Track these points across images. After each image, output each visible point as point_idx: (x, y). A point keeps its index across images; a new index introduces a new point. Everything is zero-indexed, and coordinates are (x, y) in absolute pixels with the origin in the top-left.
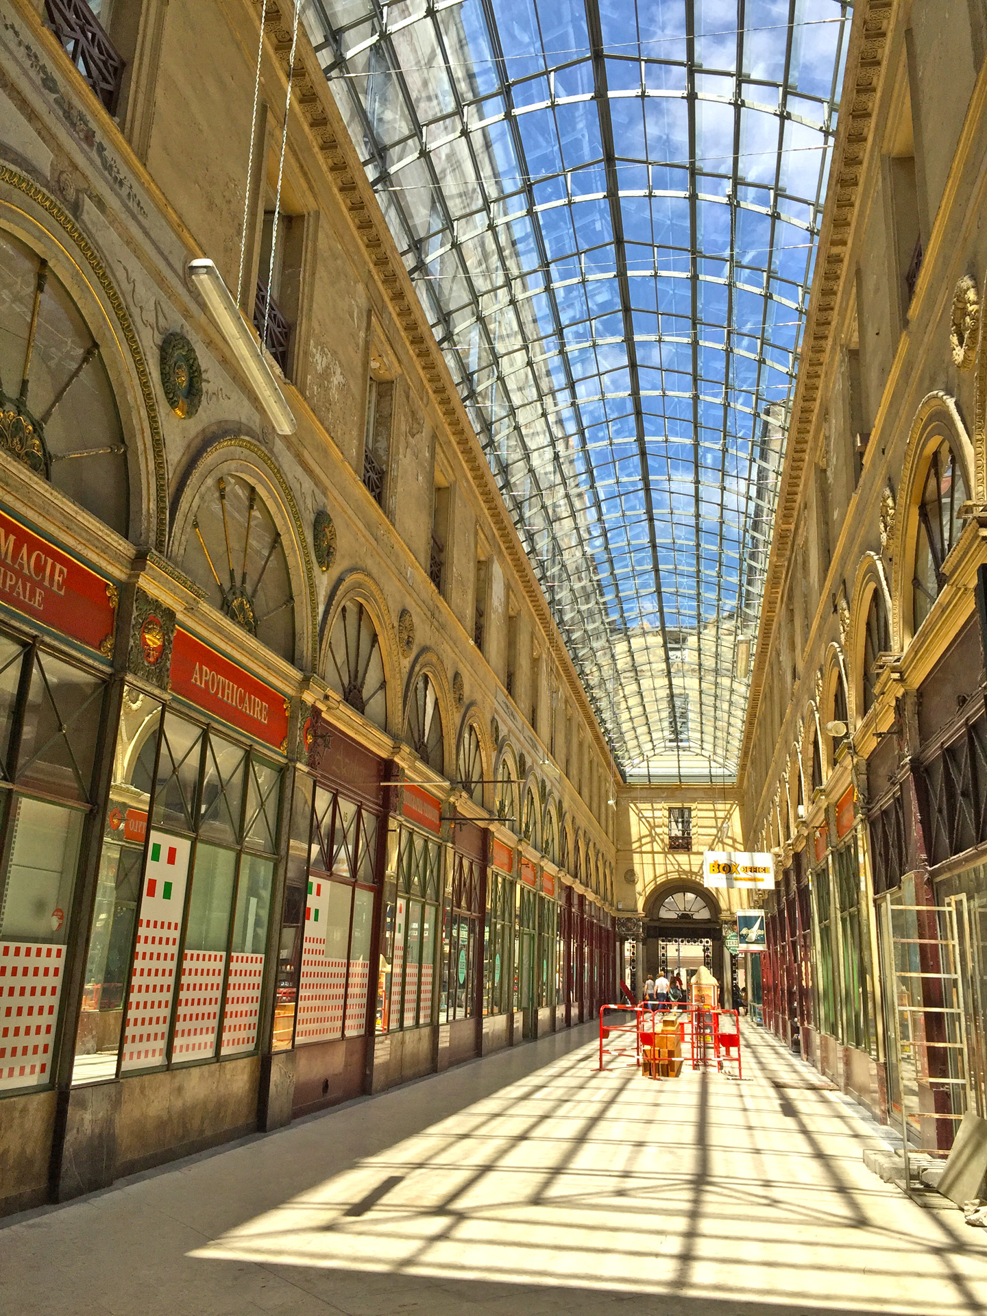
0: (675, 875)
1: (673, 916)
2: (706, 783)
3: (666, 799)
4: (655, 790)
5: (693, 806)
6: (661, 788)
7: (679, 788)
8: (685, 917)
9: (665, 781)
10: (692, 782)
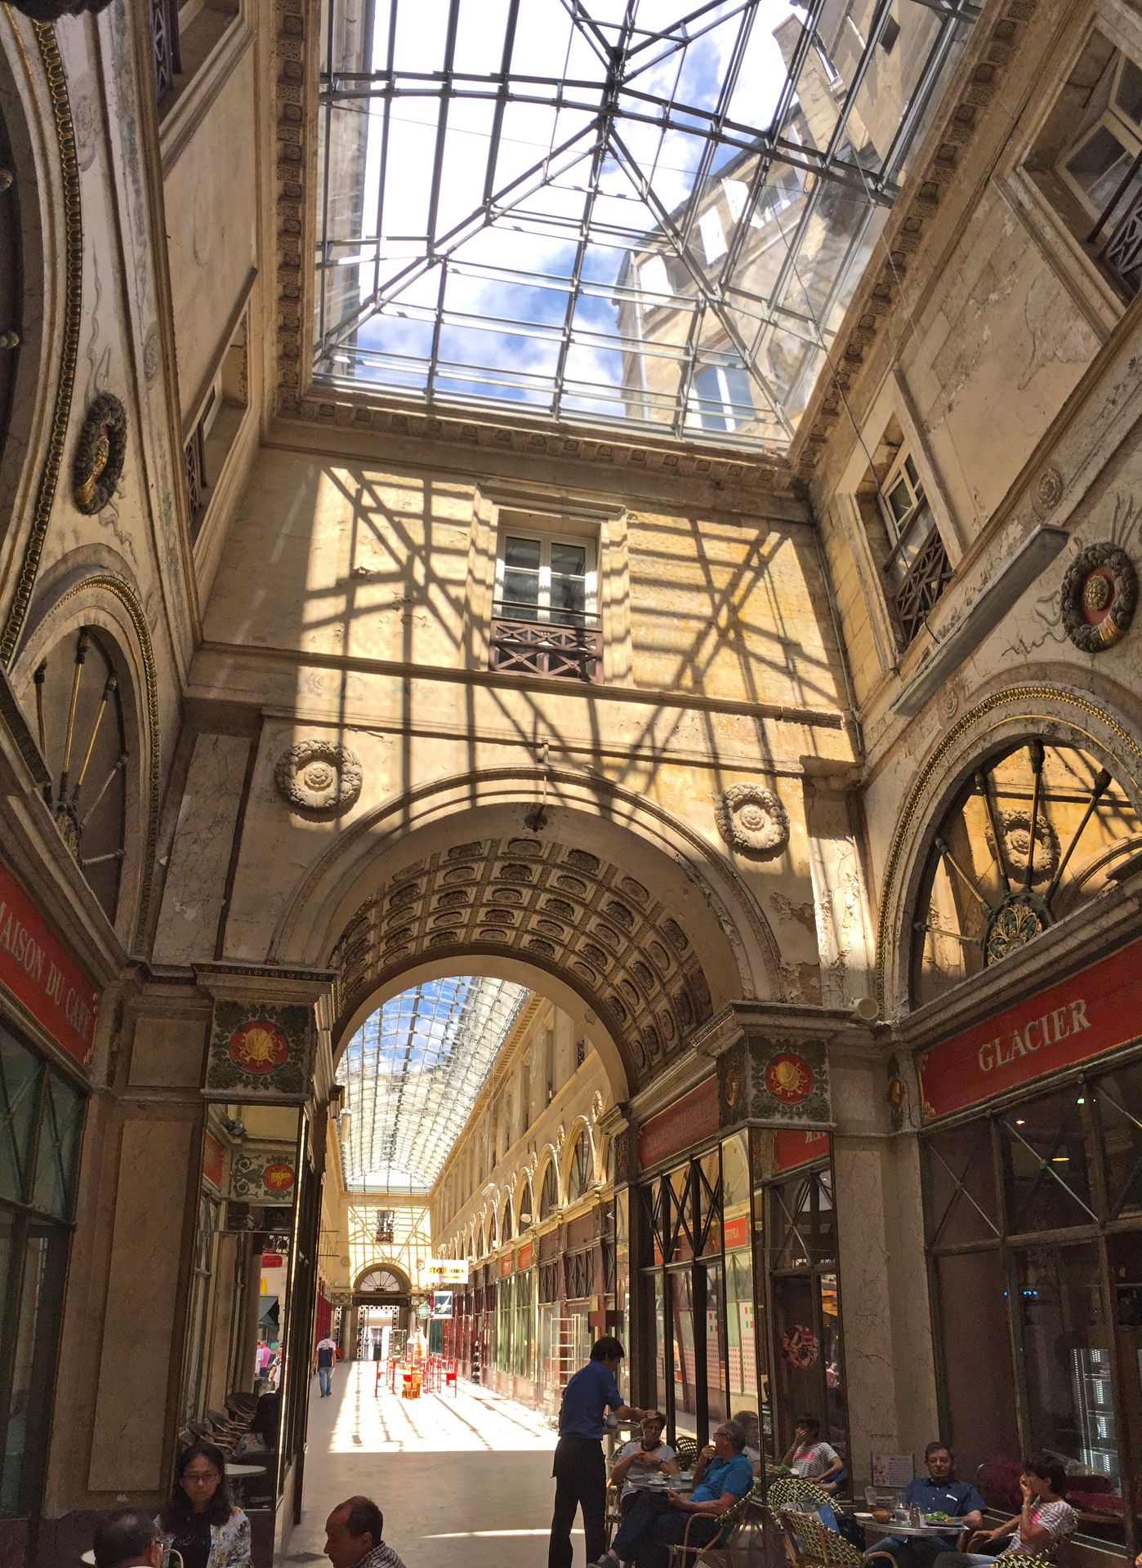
0: (380, 1261)
1: (372, 1289)
2: (406, 1192)
3: (376, 1204)
4: (369, 1197)
5: (396, 1209)
6: (373, 1196)
7: (386, 1196)
8: (380, 1290)
9: (376, 1191)
10: (396, 1191)
